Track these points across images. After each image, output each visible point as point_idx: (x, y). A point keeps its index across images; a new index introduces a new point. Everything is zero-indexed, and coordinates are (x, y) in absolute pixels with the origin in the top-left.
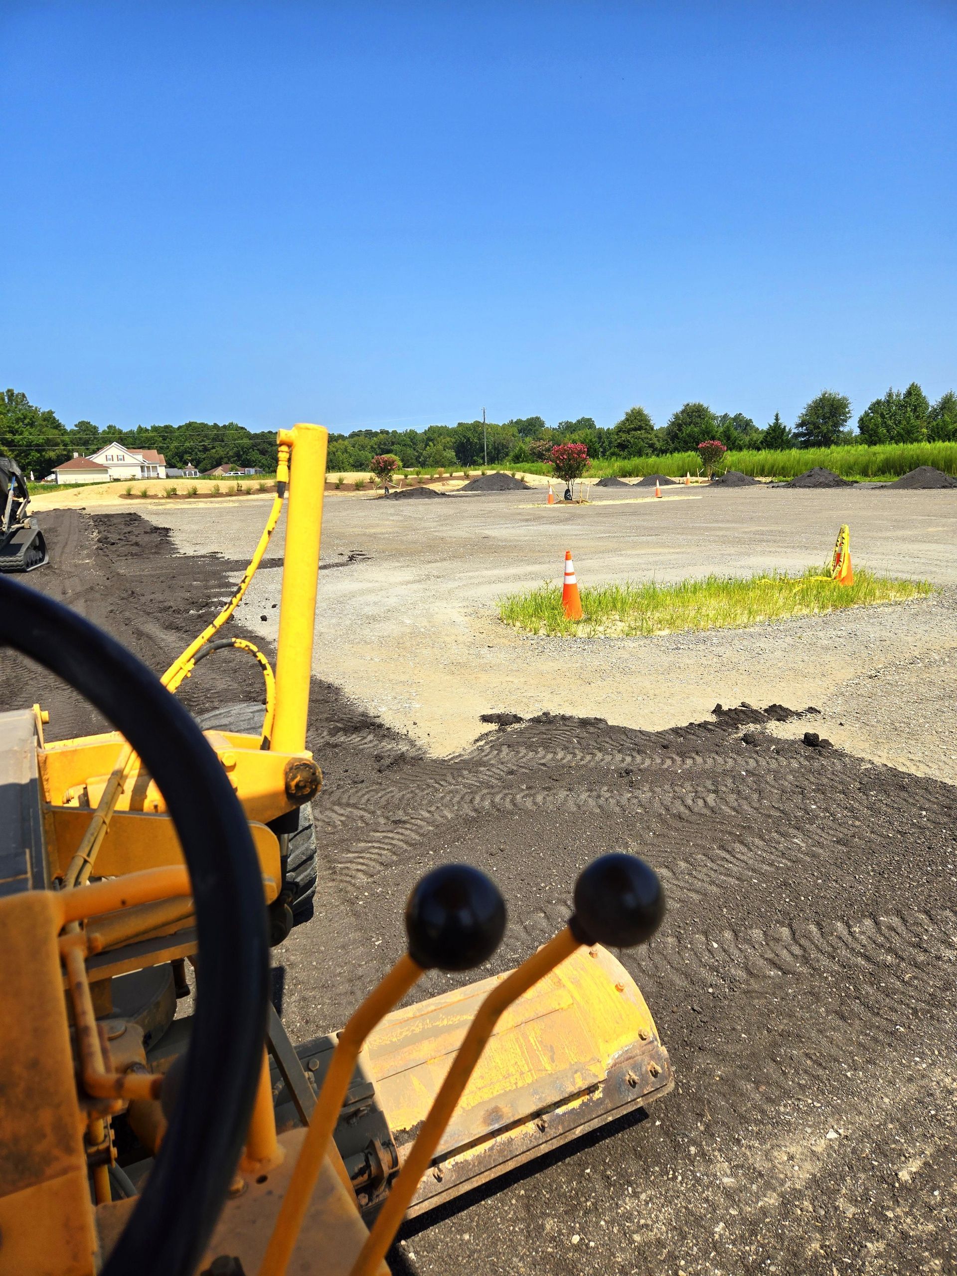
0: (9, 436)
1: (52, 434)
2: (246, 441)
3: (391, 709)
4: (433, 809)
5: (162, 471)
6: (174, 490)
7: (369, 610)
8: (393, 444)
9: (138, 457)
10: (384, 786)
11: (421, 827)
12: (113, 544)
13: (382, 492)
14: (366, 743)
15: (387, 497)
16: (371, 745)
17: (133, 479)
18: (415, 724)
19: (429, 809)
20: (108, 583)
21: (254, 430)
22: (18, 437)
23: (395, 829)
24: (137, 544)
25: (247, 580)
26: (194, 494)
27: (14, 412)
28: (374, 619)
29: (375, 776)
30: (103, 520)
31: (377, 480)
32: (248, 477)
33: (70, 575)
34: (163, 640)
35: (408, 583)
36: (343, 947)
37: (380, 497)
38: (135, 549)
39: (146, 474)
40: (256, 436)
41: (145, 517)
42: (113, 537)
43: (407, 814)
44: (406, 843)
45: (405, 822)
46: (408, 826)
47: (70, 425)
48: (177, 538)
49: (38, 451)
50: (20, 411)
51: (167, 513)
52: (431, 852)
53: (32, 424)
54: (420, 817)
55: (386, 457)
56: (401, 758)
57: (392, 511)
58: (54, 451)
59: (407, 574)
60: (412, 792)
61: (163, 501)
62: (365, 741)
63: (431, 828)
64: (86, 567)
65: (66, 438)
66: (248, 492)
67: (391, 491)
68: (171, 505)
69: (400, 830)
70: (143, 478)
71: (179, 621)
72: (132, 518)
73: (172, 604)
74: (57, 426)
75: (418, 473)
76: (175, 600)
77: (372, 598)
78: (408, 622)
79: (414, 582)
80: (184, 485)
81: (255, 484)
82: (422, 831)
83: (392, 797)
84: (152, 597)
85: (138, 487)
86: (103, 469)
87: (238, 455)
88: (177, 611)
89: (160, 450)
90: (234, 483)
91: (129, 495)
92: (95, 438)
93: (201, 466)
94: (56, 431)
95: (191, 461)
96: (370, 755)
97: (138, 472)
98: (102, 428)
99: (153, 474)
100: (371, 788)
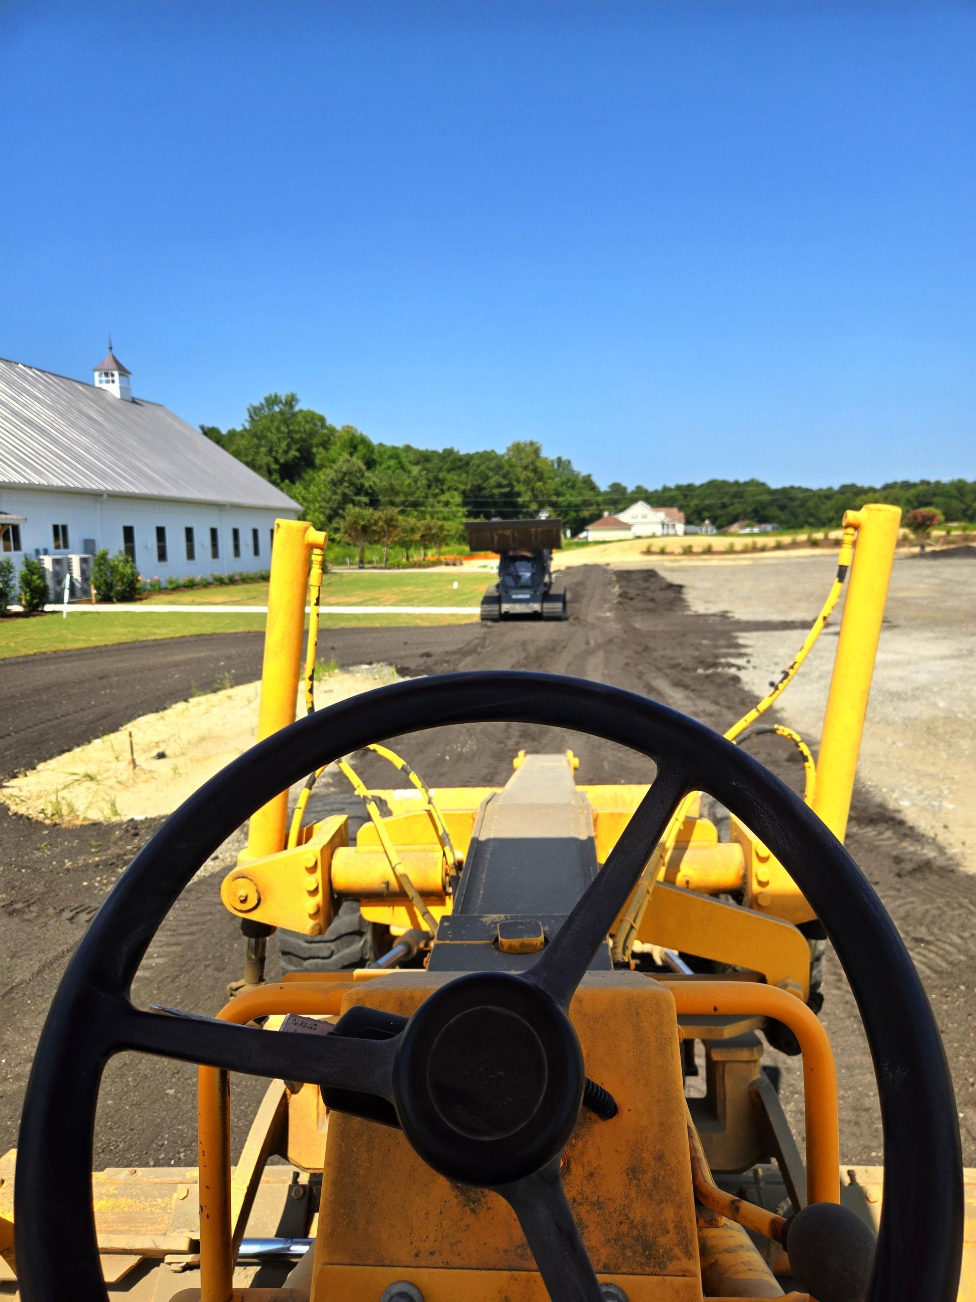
0: (554, 498)
1: (588, 495)
2: (766, 498)
3: (914, 805)
4: (966, 935)
5: (680, 528)
6: (690, 547)
7: (894, 686)
8: (934, 495)
9: (660, 515)
10: (902, 894)
11: (948, 953)
12: (631, 599)
13: (916, 550)
14: (882, 840)
15: (922, 555)
16: (888, 843)
17: (654, 536)
18: (946, 827)
19: (962, 934)
20: (625, 636)
21: (775, 484)
22: (561, 499)
23: (916, 947)
24: (652, 600)
25: (796, 666)
26: (709, 551)
27: (560, 477)
28: (898, 696)
29: (894, 880)
30: (625, 576)
31: (912, 536)
32: (763, 533)
33: (594, 627)
34: (671, 697)
35: (944, 658)
36: (848, 1068)
37: (914, 556)
38: (650, 605)
39: (665, 532)
40: (776, 492)
41: (662, 573)
42: (632, 592)
43: (932, 934)
44: (930, 968)
45: (928, 943)
46: (932, 948)
47: (603, 486)
48: (690, 596)
49: (576, 511)
50: (566, 474)
51: (681, 570)
52: (962, 987)
53: (573, 487)
54: (949, 941)
55: (925, 510)
56: (924, 867)
57: (927, 572)
58: (588, 510)
59: (945, 647)
60: (939, 908)
61: (679, 558)
62: (881, 837)
63: (963, 958)
64: (607, 620)
65: (600, 499)
66: (763, 549)
67: (928, 549)
68: (687, 561)
69: (922, 951)
70: (663, 535)
71: (687, 678)
72: (650, 574)
73: (681, 661)
74: (593, 487)
75: (964, 529)
76: (684, 656)
77: (897, 672)
78: (942, 704)
79: (952, 657)
80: (699, 542)
81: (771, 541)
82: (951, 959)
83: (914, 909)
84: (664, 653)
85: (657, 544)
86: (627, 527)
87: (756, 511)
88: (686, 669)
89: (681, 508)
90: (749, 541)
91: (649, 552)
92: (624, 499)
93: (719, 522)
94: (592, 493)
95: (709, 518)
96: (888, 855)
97: (658, 530)
98: (631, 488)
99: (671, 531)
100: (886, 893)
